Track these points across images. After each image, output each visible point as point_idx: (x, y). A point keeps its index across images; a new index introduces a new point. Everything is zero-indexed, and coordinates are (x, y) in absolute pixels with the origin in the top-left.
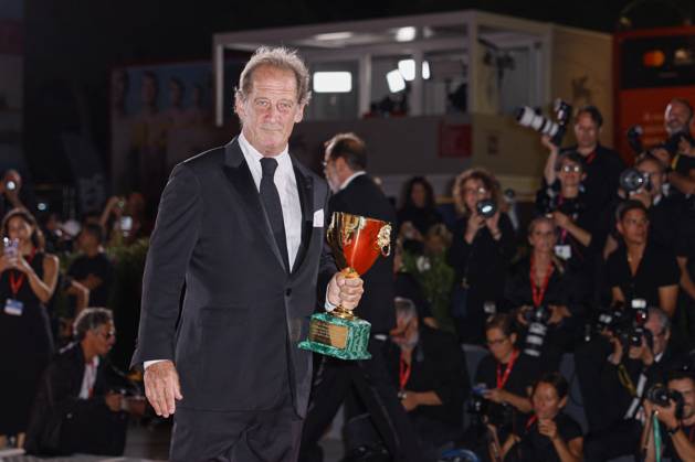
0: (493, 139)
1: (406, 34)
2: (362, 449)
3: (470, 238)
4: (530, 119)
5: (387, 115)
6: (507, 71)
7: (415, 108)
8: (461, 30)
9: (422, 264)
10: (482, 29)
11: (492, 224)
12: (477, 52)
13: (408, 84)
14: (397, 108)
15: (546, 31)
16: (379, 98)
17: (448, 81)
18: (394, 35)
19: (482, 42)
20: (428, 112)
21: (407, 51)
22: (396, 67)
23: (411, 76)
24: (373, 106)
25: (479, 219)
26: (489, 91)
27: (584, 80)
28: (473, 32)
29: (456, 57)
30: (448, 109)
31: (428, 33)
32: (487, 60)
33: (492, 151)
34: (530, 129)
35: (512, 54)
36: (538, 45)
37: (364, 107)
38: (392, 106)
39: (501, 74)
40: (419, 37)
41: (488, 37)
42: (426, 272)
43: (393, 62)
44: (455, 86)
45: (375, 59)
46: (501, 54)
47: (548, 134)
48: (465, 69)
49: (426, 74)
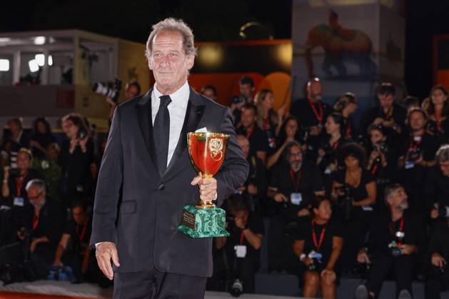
0: (86, 99)
1: (40, 40)
2: (8, 265)
3: (71, 151)
4: (102, 89)
5: (29, 84)
6: (94, 63)
7: (44, 81)
8: (70, 40)
9: (45, 165)
10: (81, 40)
11: (83, 143)
12: (79, 51)
13: (40, 68)
14: (34, 80)
15: (115, 42)
16: (24, 75)
17: (62, 67)
18: (33, 41)
19: (82, 47)
20: (51, 83)
21: (41, 50)
22: (34, 58)
23: (42, 64)
24: (21, 79)
25: (76, 141)
26: (84, 73)
27: (134, 69)
28: (77, 42)
29: (67, 54)
30: (62, 82)
31: (52, 40)
32: (83, 56)
33: (86, 105)
34: (100, 95)
35: (97, 54)
36: (111, 50)
37: (16, 79)
38: (31, 80)
39: (91, 65)
40: (47, 42)
41: (85, 44)
42: (46, 169)
43: (32, 55)
44: (66, 69)
45: (23, 54)
46: (91, 53)
47: (110, 97)
48: (71, 61)
49: (50, 62)
